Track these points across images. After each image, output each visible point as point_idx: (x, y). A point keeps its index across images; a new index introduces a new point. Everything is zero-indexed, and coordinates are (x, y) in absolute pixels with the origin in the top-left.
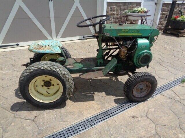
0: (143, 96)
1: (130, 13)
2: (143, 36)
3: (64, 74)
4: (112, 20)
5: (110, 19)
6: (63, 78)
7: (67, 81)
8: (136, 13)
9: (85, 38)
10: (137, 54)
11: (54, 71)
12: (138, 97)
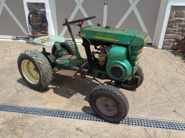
0: (110, 115)
2: (120, 43)
3: (39, 63)
6: (38, 66)
7: (41, 70)
10: (109, 63)
11: (32, 58)
12: (104, 113)
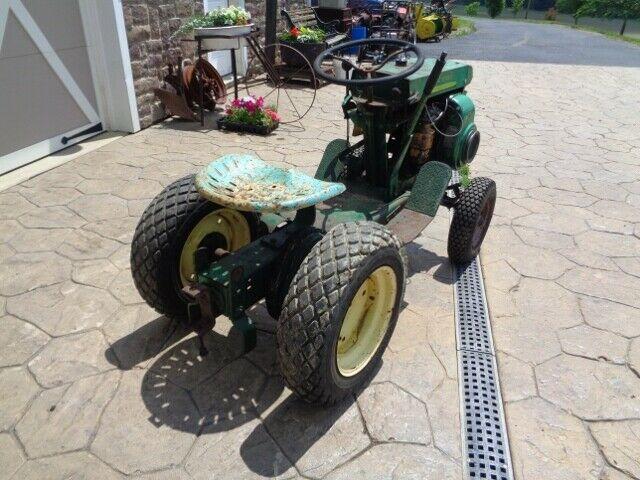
1: (208, 26)
4: (145, 57)
5: (141, 55)
8: (228, 25)
9: (70, 143)
